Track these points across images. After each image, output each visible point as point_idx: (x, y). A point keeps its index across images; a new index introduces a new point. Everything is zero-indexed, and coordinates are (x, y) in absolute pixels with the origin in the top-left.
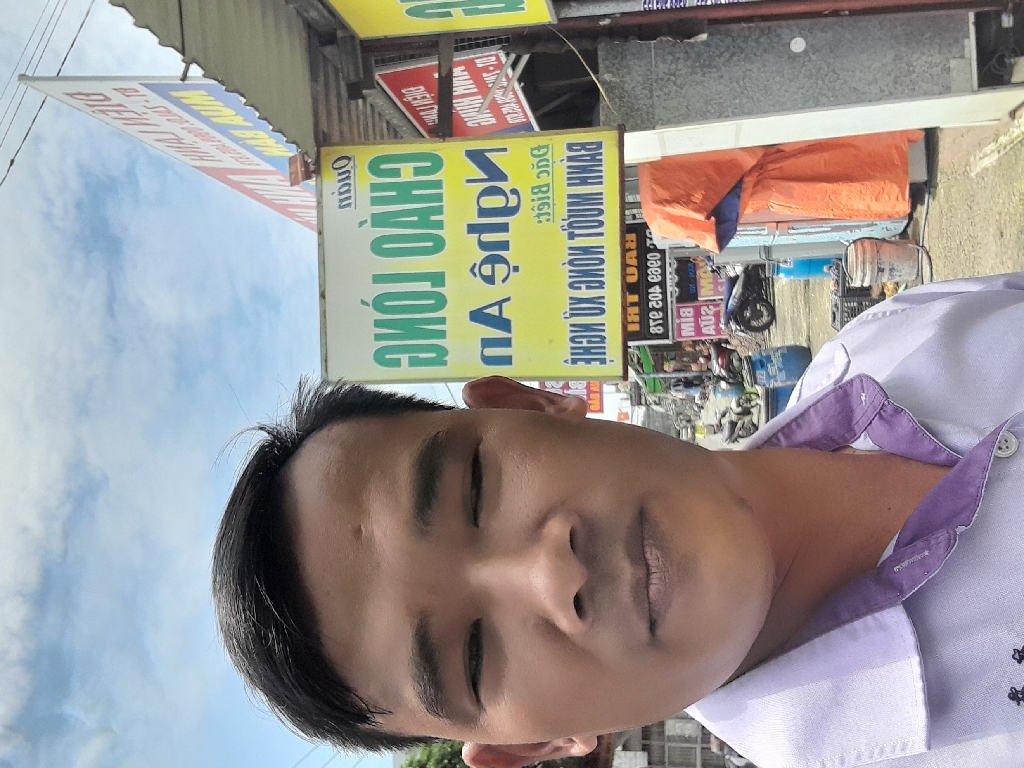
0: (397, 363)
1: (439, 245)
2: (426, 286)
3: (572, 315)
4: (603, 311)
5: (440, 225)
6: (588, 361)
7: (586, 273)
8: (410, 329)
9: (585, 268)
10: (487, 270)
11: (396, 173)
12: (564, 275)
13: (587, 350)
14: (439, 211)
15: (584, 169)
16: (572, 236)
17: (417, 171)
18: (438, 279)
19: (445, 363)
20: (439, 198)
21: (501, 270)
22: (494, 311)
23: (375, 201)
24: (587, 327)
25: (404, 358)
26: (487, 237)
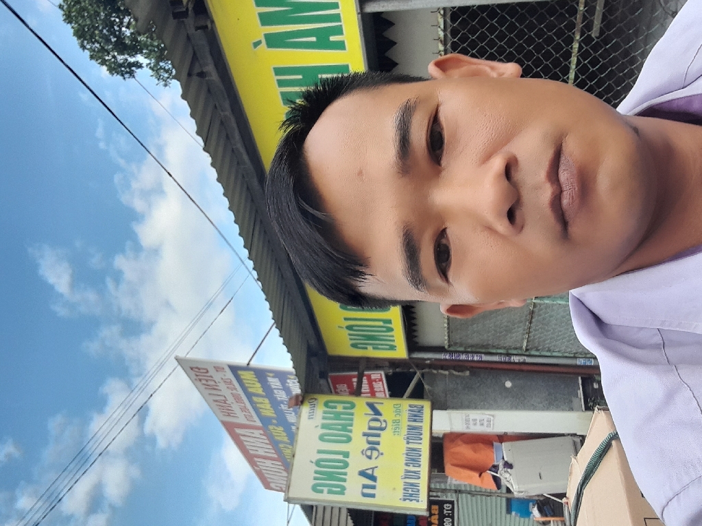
0: (322, 492)
1: (349, 440)
2: (340, 457)
3: (405, 478)
4: (419, 478)
5: (351, 431)
6: (411, 500)
7: (413, 460)
8: (331, 476)
9: (412, 457)
10: (369, 453)
11: (335, 407)
12: (403, 459)
13: (411, 495)
14: (351, 425)
15: (415, 416)
16: (408, 443)
17: (345, 408)
18: (346, 455)
19: (344, 494)
20: (352, 420)
21: (375, 454)
22: (370, 472)
23: (324, 418)
24: (412, 484)
25: (326, 489)
26: (371, 439)
